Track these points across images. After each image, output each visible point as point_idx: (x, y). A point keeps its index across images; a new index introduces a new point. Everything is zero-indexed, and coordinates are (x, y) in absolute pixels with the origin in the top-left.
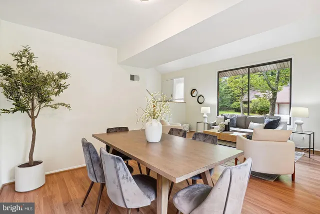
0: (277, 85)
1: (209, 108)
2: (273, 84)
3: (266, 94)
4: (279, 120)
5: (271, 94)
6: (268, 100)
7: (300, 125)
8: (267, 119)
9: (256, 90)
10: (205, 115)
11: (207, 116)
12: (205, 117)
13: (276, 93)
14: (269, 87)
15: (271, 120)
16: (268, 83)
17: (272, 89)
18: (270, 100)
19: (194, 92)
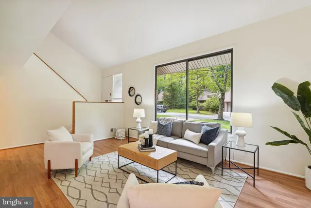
0: (225, 86)
1: (143, 110)
2: (222, 85)
3: (217, 94)
4: (218, 128)
5: (220, 94)
6: (218, 99)
7: (241, 136)
8: (204, 127)
9: (209, 91)
10: (139, 120)
11: (141, 121)
12: (138, 122)
13: (224, 93)
14: (218, 88)
15: (209, 128)
16: (217, 84)
17: (221, 90)
18: (220, 100)
19: (132, 90)
